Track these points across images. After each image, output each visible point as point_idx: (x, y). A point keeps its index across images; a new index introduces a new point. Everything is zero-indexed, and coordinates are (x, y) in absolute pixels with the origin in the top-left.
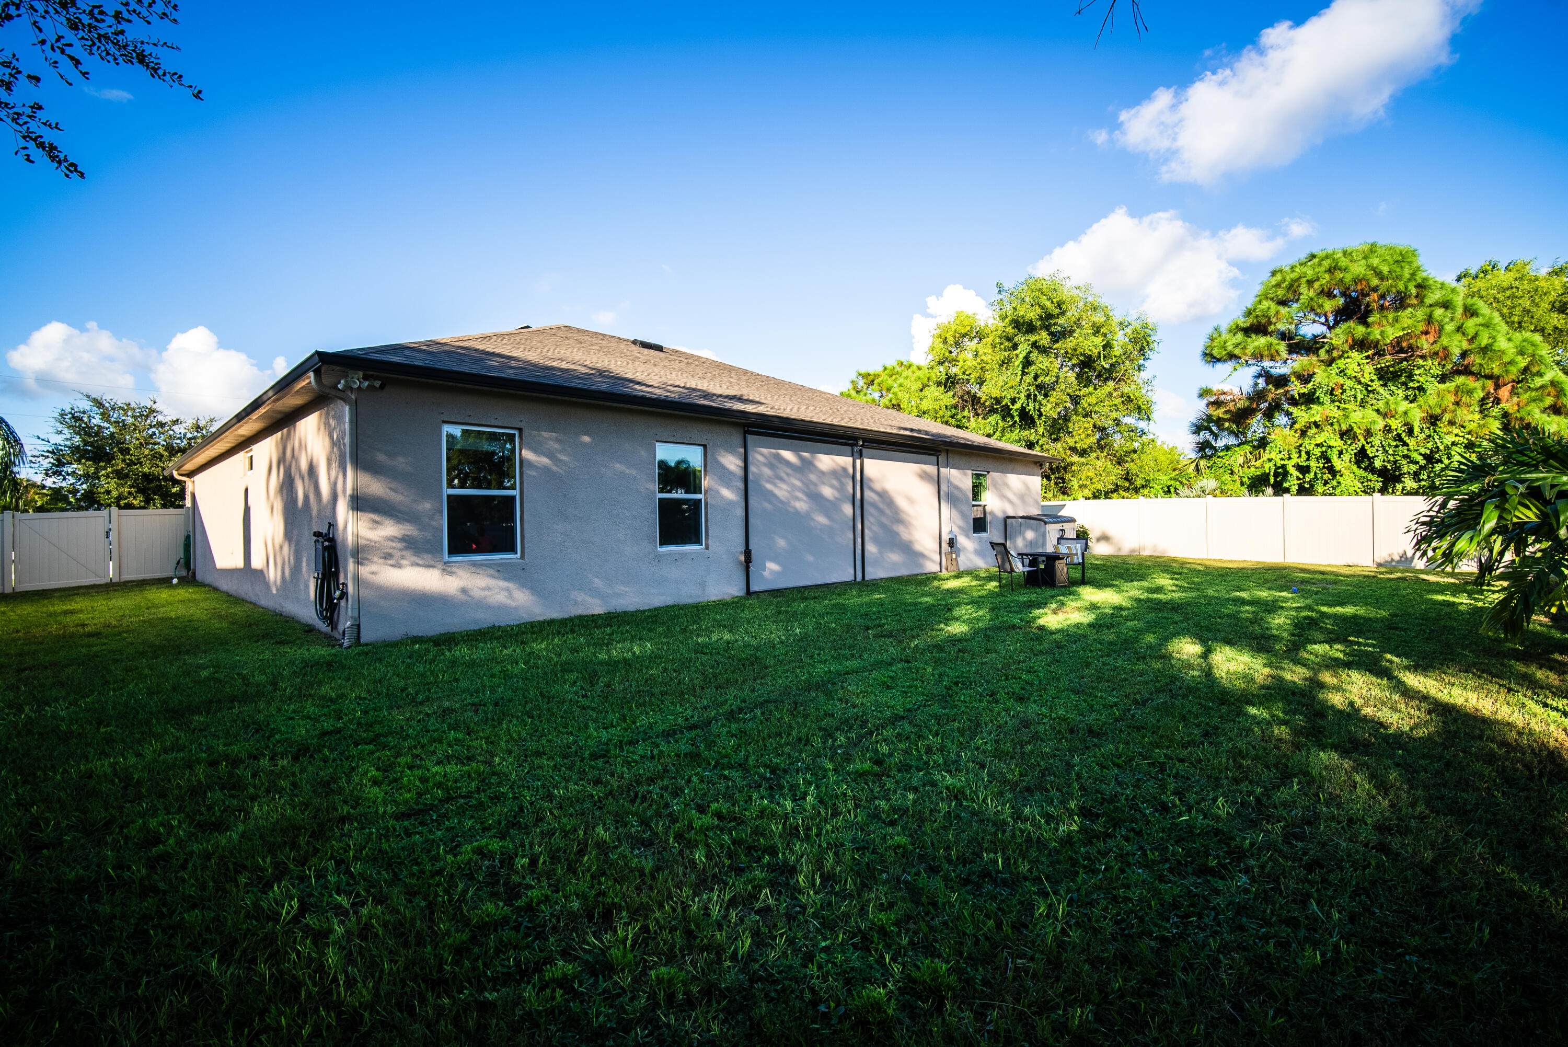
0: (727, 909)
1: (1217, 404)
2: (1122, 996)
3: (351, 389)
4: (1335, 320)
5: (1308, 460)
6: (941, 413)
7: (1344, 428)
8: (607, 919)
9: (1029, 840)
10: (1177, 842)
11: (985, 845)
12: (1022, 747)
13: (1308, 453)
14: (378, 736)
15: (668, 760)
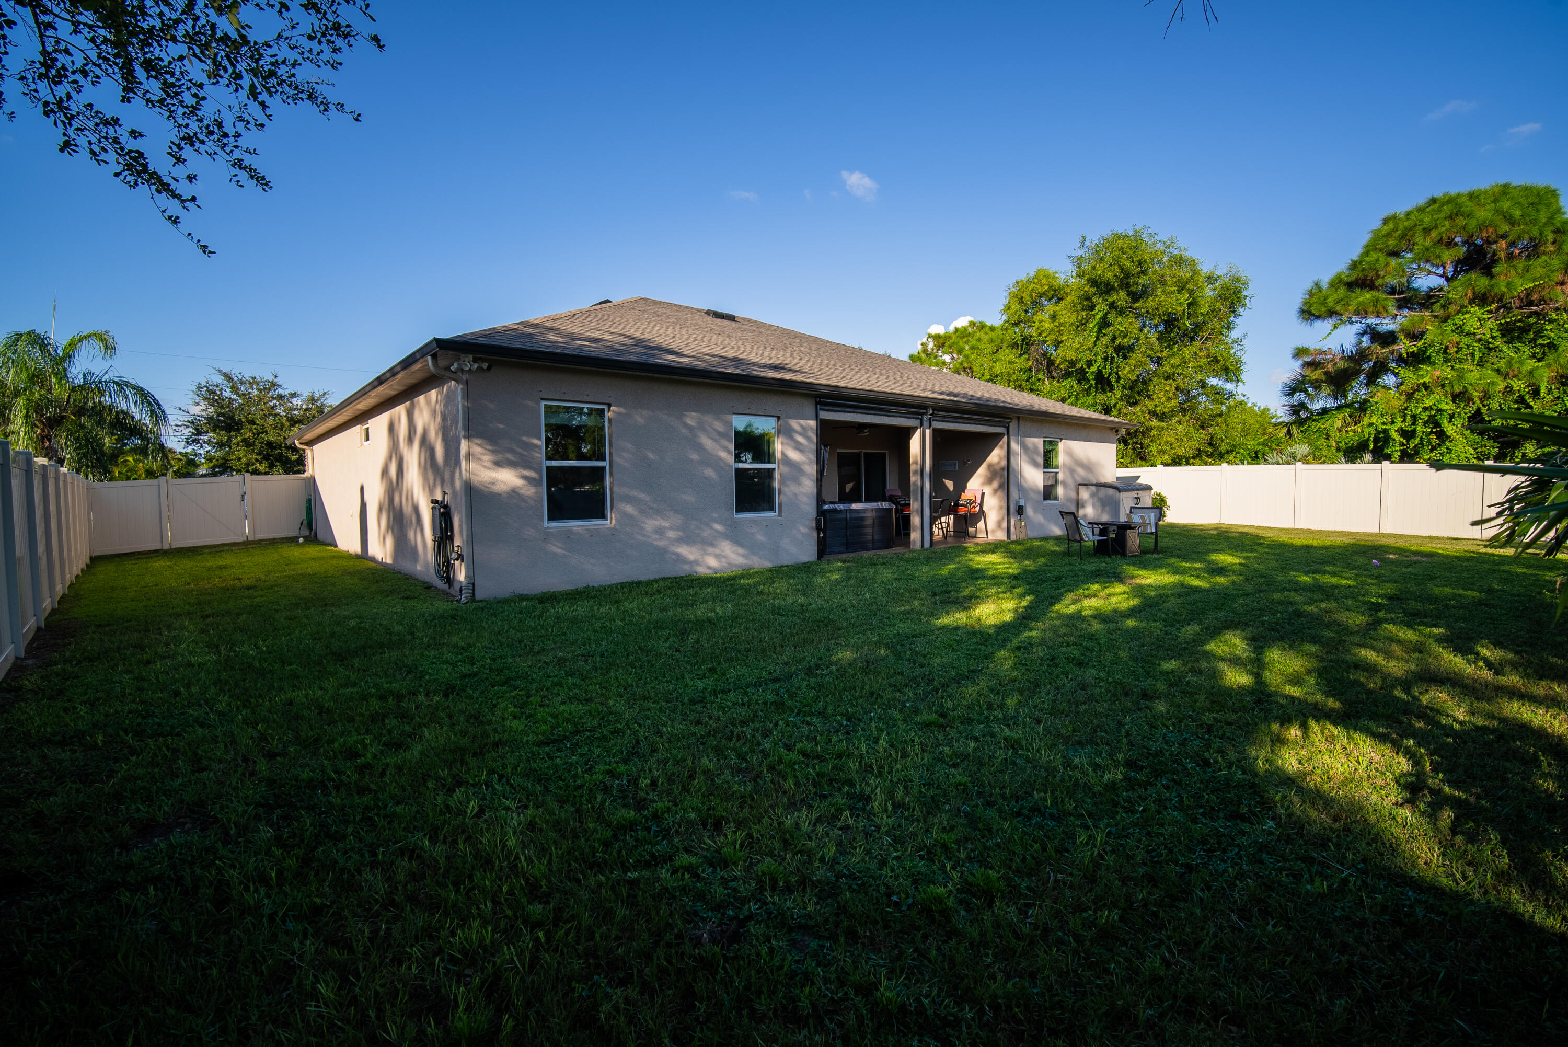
0: (815, 825)
1: (1313, 365)
2: (1145, 906)
3: (462, 370)
4: (1455, 271)
5: (1413, 424)
6: (1014, 376)
7: (1457, 389)
8: (718, 826)
9: (1077, 784)
10: (1213, 792)
11: (1037, 787)
12: (1077, 706)
13: (1414, 417)
14: (509, 679)
15: (757, 707)
